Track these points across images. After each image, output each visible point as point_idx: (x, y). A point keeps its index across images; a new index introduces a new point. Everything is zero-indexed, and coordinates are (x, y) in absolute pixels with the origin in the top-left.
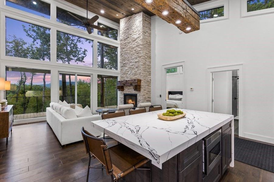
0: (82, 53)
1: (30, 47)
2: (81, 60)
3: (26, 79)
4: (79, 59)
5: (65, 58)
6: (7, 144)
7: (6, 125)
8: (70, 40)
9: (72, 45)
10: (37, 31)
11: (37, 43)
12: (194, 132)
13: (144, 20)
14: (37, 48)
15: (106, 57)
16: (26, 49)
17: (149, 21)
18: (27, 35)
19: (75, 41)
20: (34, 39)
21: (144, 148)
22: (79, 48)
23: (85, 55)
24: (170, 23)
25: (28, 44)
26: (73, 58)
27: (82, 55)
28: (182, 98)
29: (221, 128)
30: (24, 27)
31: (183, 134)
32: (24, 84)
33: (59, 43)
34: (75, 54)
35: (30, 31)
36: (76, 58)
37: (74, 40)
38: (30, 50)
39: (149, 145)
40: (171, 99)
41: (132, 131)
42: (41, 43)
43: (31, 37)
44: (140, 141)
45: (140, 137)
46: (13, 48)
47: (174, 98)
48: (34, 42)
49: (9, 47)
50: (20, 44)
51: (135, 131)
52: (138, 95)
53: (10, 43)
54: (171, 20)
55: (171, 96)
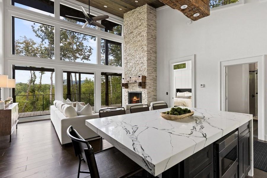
0: (88, 51)
1: (39, 47)
2: (87, 58)
3: (35, 78)
4: (85, 58)
5: (72, 57)
6: (10, 141)
7: (9, 123)
8: (76, 39)
9: (78, 44)
10: (45, 31)
11: (45, 43)
12: (203, 134)
13: (149, 13)
14: (45, 47)
15: (111, 55)
16: (36, 48)
17: (155, 14)
18: (36, 36)
19: (81, 39)
20: (42, 39)
21: (137, 153)
22: (85, 46)
23: (90, 54)
24: (174, 8)
25: (37, 44)
26: (79, 56)
27: (88, 53)
28: (191, 95)
29: (237, 129)
30: (33, 27)
31: (188, 137)
32: (34, 83)
33: (66, 42)
34: (81, 52)
35: (38, 31)
36: (82, 57)
37: (79, 38)
38: (39, 50)
39: (143, 150)
40: (179, 97)
41: (128, 132)
42: (49, 43)
43: (39, 37)
44: (134, 144)
45: (135, 140)
46: (24, 49)
47: (182, 96)
48: (42, 42)
49: (21, 47)
50: (30, 44)
51: (131, 131)
52: (143, 92)
53: (21, 44)
54: (176, 4)
55: (179, 94)
